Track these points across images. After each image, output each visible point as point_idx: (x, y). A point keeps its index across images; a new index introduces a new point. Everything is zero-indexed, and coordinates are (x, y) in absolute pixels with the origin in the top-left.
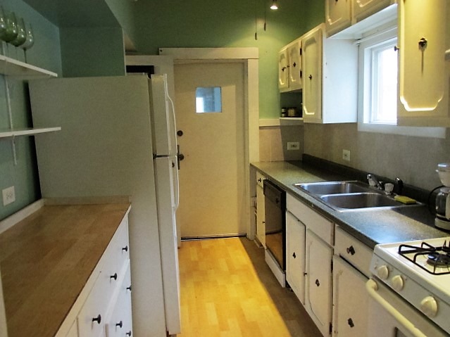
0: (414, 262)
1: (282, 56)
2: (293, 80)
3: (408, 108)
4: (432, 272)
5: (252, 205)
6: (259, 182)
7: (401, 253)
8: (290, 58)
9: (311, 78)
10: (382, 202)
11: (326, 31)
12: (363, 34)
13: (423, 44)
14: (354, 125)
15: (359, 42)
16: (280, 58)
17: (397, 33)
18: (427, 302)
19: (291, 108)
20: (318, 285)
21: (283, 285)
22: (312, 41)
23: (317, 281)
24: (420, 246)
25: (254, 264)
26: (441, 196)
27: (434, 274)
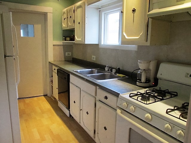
0: (137, 100)
1: (64, 13)
2: (70, 24)
3: (127, 37)
4: (146, 103)
5: (50, 81)
6: (54, 70)
7: (130, 97)
8: (68, 14)
9: (79, 23)
10: (112, 77)
11: (87, 3)
12: (102, 6)
13: (134, 11)
14: (97, 45)
15: (100, 9)
16: (63, 14)
17: (122, 5)
18: (147, 116)
19: (68, 37)
20: (88, 114)
21: (68, 115)
22: (80, 7)
23: (87, 112)
24: (136, 93)
25: (53, 108)
26: (139, 73)
27: (146, 104)
